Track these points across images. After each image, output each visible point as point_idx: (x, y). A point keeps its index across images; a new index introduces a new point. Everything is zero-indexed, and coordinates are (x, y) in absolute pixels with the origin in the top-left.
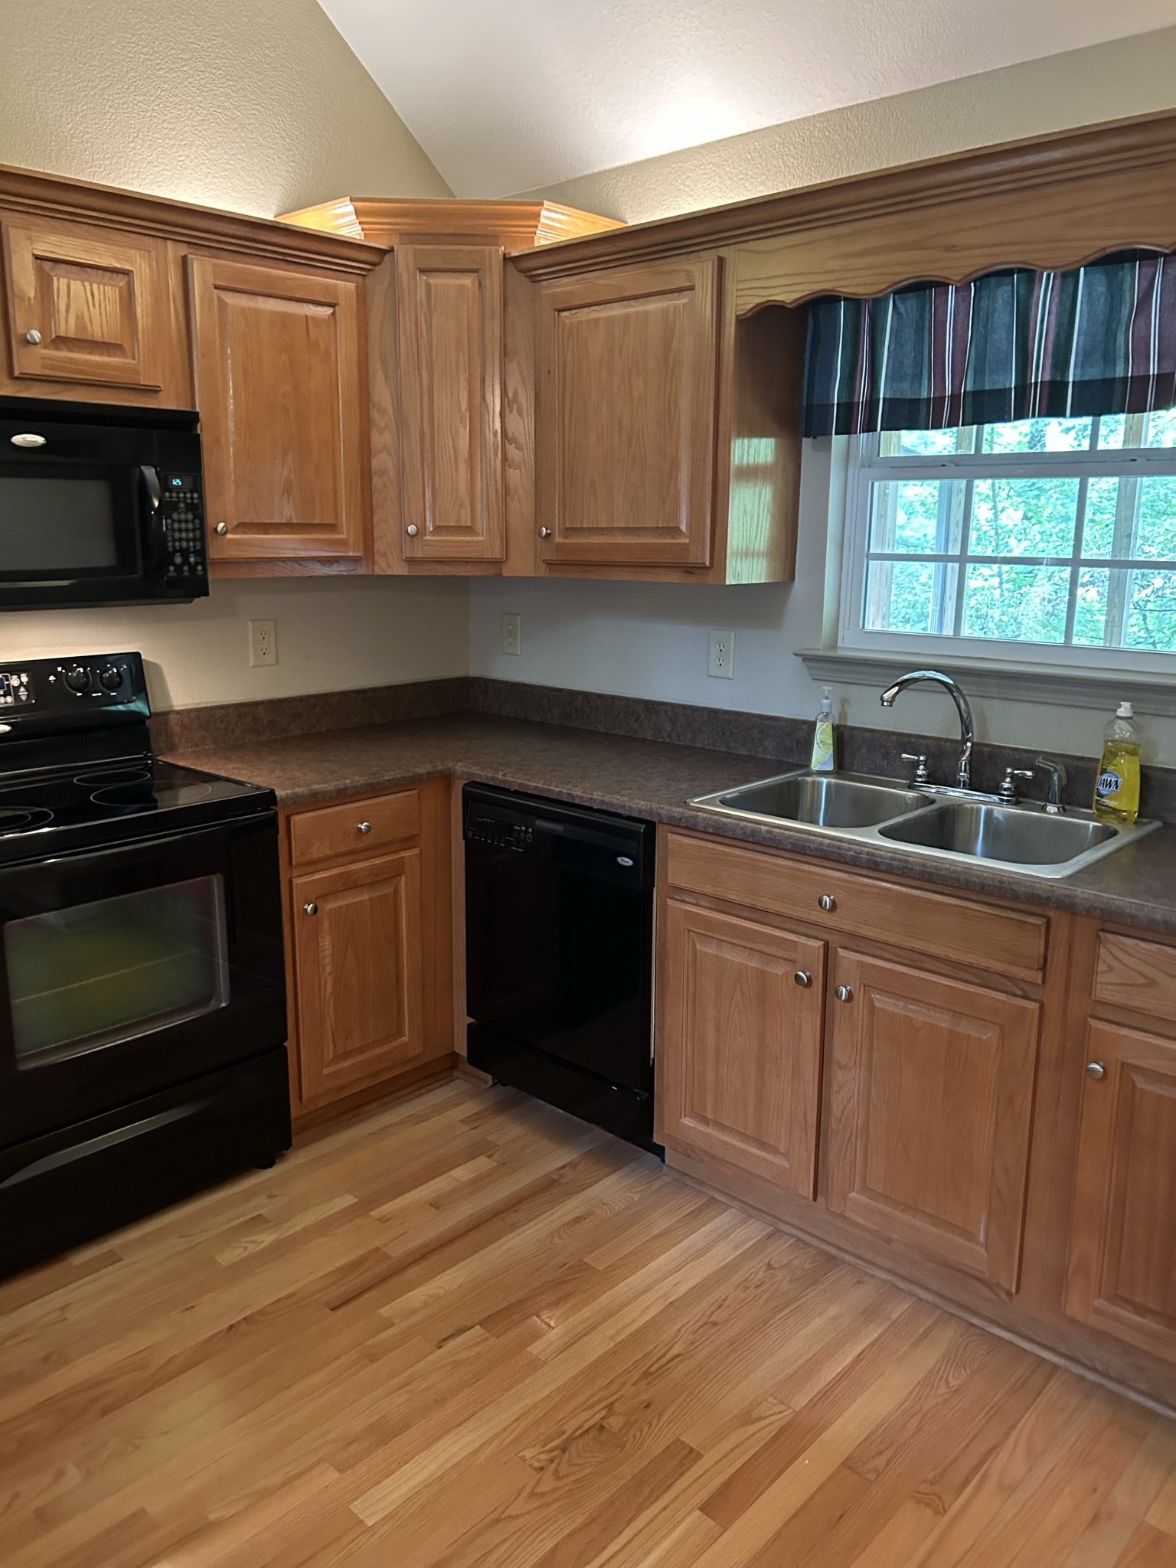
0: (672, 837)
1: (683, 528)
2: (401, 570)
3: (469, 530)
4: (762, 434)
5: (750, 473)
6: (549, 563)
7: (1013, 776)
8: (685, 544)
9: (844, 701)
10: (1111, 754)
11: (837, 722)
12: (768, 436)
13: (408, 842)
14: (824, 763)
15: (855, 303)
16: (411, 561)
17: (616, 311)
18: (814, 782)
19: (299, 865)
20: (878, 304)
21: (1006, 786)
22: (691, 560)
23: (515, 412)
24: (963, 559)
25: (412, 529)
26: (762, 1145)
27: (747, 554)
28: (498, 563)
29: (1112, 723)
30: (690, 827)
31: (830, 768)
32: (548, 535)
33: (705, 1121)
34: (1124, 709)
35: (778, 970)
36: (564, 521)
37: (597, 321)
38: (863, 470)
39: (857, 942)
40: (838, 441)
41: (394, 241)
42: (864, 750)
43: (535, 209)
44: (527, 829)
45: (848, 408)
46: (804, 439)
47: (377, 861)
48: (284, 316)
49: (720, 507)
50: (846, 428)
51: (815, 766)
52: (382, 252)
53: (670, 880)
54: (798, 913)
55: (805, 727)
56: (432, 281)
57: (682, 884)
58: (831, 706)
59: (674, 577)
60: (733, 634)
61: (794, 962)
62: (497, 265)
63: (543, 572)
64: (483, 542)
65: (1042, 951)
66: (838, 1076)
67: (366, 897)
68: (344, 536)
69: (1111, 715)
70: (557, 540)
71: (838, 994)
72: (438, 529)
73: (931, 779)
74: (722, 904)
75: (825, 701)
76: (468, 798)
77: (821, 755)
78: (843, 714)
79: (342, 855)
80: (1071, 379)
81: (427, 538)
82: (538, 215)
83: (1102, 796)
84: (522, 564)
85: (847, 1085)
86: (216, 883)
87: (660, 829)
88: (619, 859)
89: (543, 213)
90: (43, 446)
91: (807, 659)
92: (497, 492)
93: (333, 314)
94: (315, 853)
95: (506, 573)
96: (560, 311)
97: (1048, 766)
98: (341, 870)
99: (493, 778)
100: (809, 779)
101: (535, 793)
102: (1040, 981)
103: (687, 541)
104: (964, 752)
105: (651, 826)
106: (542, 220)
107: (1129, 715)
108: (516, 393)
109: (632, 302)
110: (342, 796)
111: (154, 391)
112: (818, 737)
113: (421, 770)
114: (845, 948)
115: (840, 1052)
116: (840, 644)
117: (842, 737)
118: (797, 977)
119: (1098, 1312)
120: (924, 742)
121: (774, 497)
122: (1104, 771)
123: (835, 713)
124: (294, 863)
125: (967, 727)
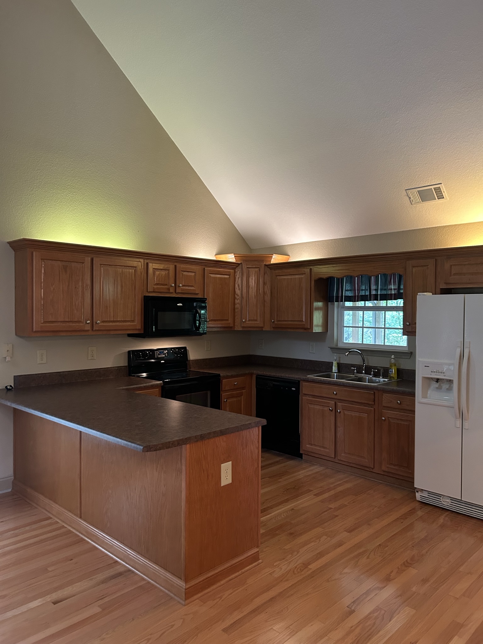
0: (304, 383)
1: (304, 320)
2: (241, 329)
3: (256, 320)
4: (320, 301)
5: (318, 309)
6: (273, 328)
7: (373, 371)
8: (304, 324)
9: (340, 358)
10: (391, 366)
11: (338, 362)
12: (321, 302)
13: (243, 388)
14: (336, 370)
15: (338, 279)
16: (243, 327)
17: (289, 277)
18: (333, 374)
19: (224, 391)
20: (342, 279)
21: (372, 373)
22: (306, 327)
23: (266, 296)
24: (363, 327)
25: (244, 320)
26: (324, 447)
27: (317, 326)
28: (262, 327)
29: (391, 359)
30: (307, 381)
31: (337, 371)
32: (273, 322)
33: (311, 445)
34: (393, 357)
35: (326, 409)
36: (277, 318)
37: (285, 279)
38: (342, 309)
39: (341, 401)
40: (336, 303)
41: (242, 262)
42: (344, 368)
43: (271, 256)
44: (271, 384)
45: (337, 297)
46: (329, 303)
47: (238, 392)
48: (221, 278)
49: (312, 316)
50: (337, 301)
51: (333, 371)
52: (239, 264)
53: (303, 392)
54: (330, 397)
55: (331, 363)
56: (250, 270)
57: (306, 393)
58: (336, 358)
59: (302, 331)
60: (315, 344)
61: (329, 407)
62: (263, 266)
63: (272, 329)
64: (259, 323)
65: (373, 398)
66: (338, 429)
67: (235, 400)
68: (229, 322)
69: (391, 358)
70: (276, 323)
71: (338, 411)
72: (249, 320)
73: (357, 372)
74: (314, 396)
75: (335, 357)
76: (257, 378)
77: (335, 369)
78: (339, 360)
79: (232, 390)
80: (379, 294)
81: (247, 322)
82: (272, 257)
83: (390, 374)
84: (267, 328)
85: (340, 431)
86: (209, 393)
87: (301, 382)
88: (292, 389)
89: (273, 256)
90: (182, 306)
91: (331, 348)
92: (262, 313)
93: (230, 277)
94: (227, 389)
95: (264, 330)
96: (277, 276)
97: (380, 368)
98: (230, 393)
99: (263, 374)
100: (332, 374)
101: (273, 376)
102: (373, 404)
103: (305, 323)
104: (364, 366)
105: (299, 381)
106: (273, 257)
107: (393, 358)
108: (266, 291)
109: (292, 276)
110: (232, 377)
111: (197, 294)
112: (334, 365)
113: (247, 372)
114: (339, 402)
115: (339, 424)
116: (338, 345)
117: (339, 365)
118: (330, 409)
119: (388, 467)
120: (356, 365)
121: (323, 315)
122: (390, 369)
123: (338, 359)
124: (223, 390)
125: (364, 361)
